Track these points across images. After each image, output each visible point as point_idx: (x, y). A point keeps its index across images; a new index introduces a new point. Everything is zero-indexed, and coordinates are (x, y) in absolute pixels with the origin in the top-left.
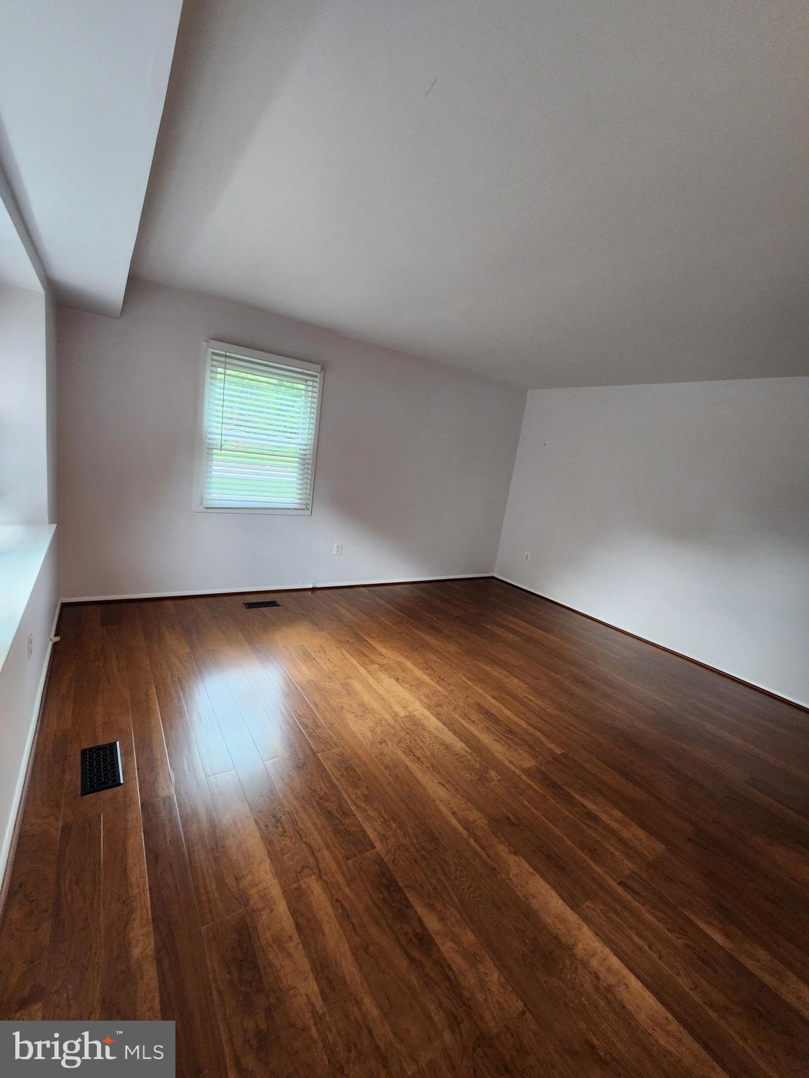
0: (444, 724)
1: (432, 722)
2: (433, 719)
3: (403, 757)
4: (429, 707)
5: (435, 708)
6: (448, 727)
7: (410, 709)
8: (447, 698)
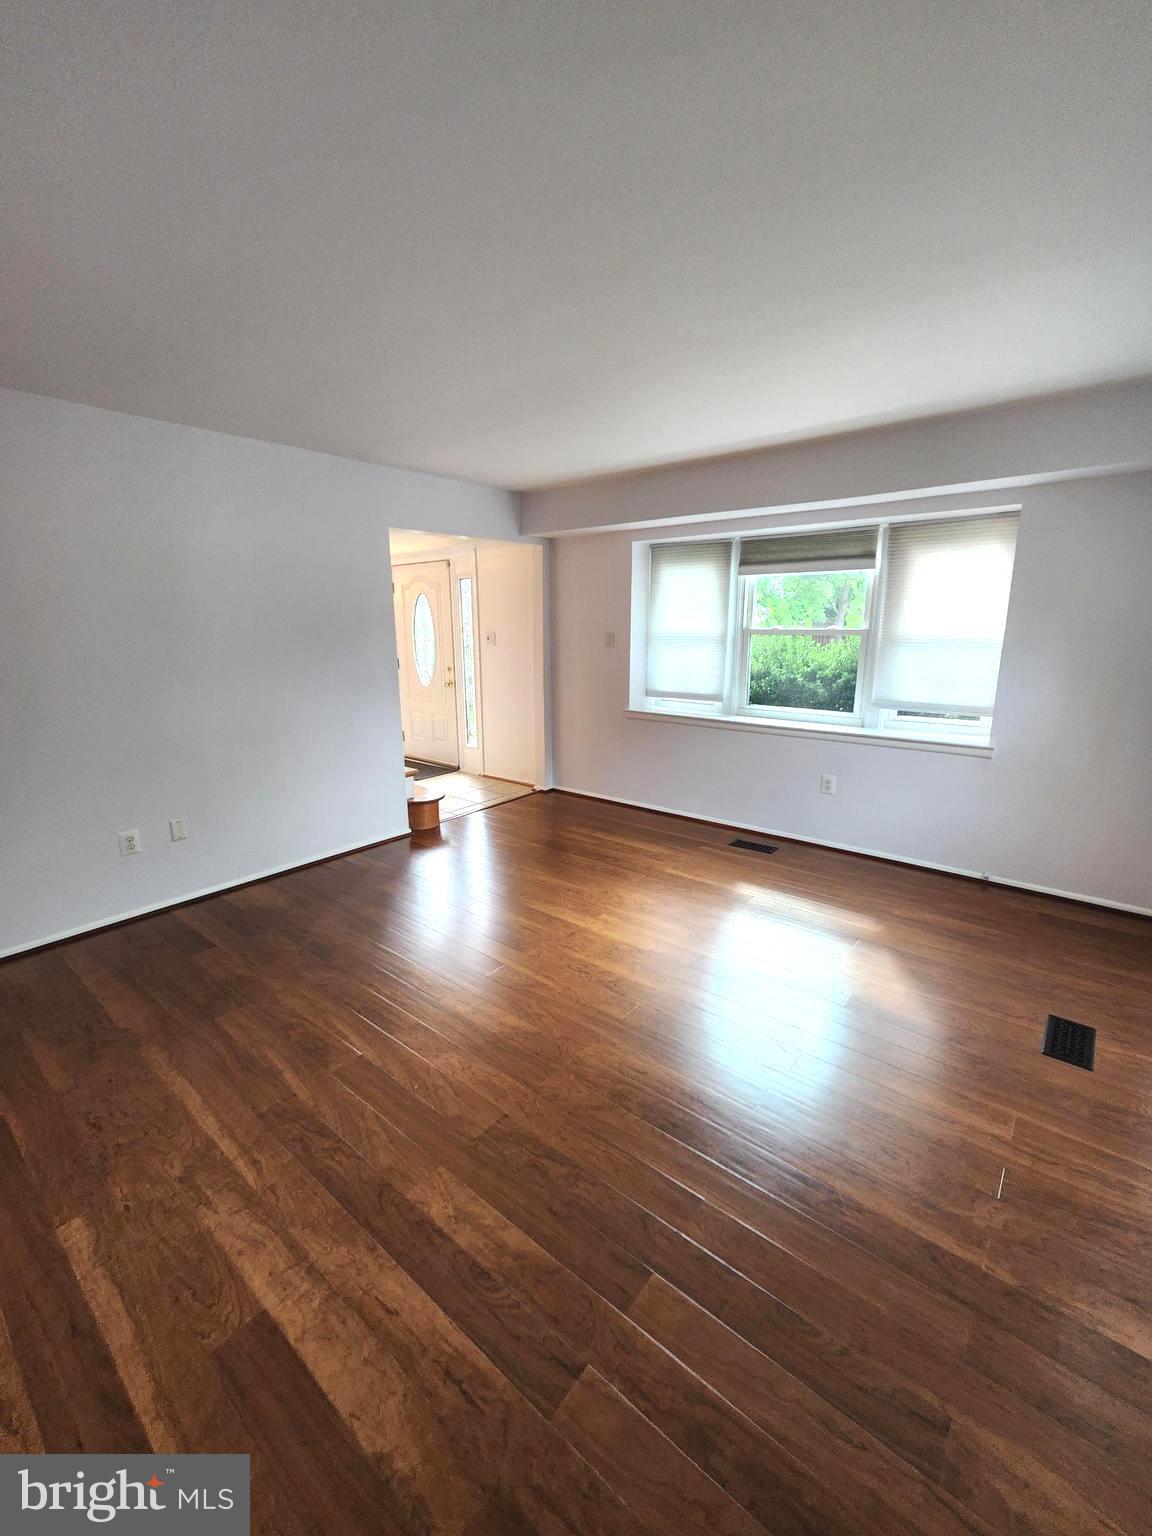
0: (556, 919)
1: (571, 918)
2: (570, 920)
3: (580, 888)
4: (581, 930)
5: (573, 932)
6: (552, 917)
7: (601, 923)
8: (564, 946)
